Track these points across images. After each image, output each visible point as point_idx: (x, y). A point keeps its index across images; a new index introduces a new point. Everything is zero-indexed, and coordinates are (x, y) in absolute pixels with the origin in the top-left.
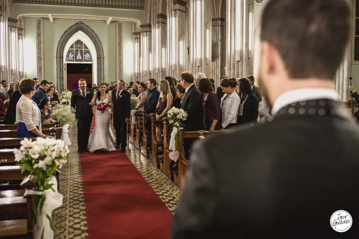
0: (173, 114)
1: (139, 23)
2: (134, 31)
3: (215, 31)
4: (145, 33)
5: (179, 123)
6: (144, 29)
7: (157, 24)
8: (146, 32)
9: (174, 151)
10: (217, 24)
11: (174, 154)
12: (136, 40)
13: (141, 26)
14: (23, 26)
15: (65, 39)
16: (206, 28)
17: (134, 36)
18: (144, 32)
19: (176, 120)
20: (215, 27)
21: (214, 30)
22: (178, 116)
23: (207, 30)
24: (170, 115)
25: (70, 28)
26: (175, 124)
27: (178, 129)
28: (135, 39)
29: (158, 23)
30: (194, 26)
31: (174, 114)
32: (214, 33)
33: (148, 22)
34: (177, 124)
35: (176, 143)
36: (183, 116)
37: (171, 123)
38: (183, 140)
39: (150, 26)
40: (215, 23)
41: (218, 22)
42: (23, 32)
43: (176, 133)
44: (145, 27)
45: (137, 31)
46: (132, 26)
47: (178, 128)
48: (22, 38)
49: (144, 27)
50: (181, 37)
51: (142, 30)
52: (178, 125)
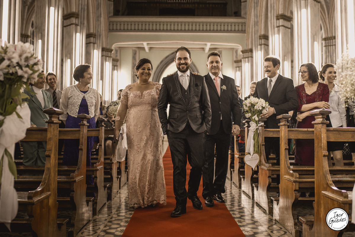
0: (250, 105)
1: (240, 48)
2: (235, 59)
3: (329, 52)
4: (247, 59)
5: (258, 117)
6: (246, 55)
7: (259, 47)
8: (248, 57)
9: (252, 154)
10: (330, 43)
11: (252, 158)
12: (238, 68)
13: (243, 52)
14: (118, 58)
15: (161, 70)
16: (314, 40)
17: (235, 65)
18: (245, 58)
19: (253, 113)
20: (328, 48)
21: (327, 51)
22: (255, 106)
23: (316, 43)
24: (246, 106)
25: (166, 57)
26: (253, 118)
27: (257, 126)
28: (236, 67)
29: (261, 45)
30: (299, 39)
31: (252, 104)
32: (327, 54)
33: (250, 47)
34: (256, 117)
35: (254, 144)
36: (262, 107)
37: (247, 117)
38: (264, 139)
39: (251, 51)
40: (328, 43)
41: (332, 41)
42: (118, 63)
43: (255, 130)
44: (247, 53)
45: (239, 59)
46: (233, 53)
47: (256, 123)
48: (117, 70)
49: (245, 53)
50: (285, 57)
51: (243, 56)
52: (257, 119)
